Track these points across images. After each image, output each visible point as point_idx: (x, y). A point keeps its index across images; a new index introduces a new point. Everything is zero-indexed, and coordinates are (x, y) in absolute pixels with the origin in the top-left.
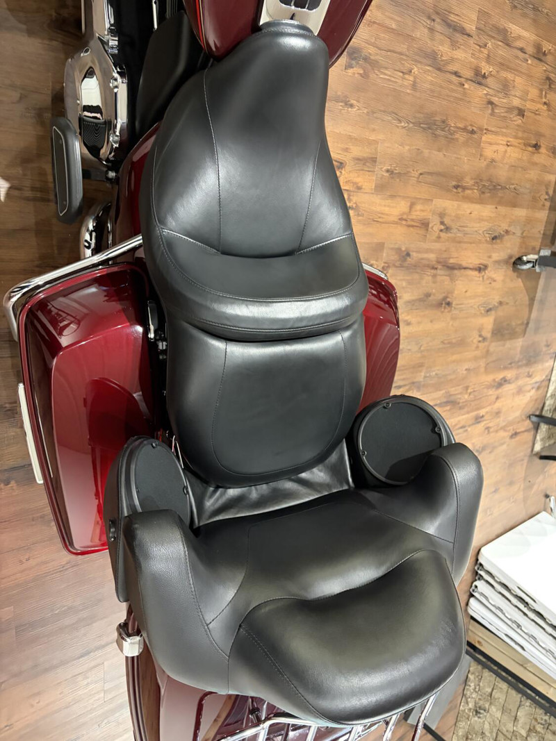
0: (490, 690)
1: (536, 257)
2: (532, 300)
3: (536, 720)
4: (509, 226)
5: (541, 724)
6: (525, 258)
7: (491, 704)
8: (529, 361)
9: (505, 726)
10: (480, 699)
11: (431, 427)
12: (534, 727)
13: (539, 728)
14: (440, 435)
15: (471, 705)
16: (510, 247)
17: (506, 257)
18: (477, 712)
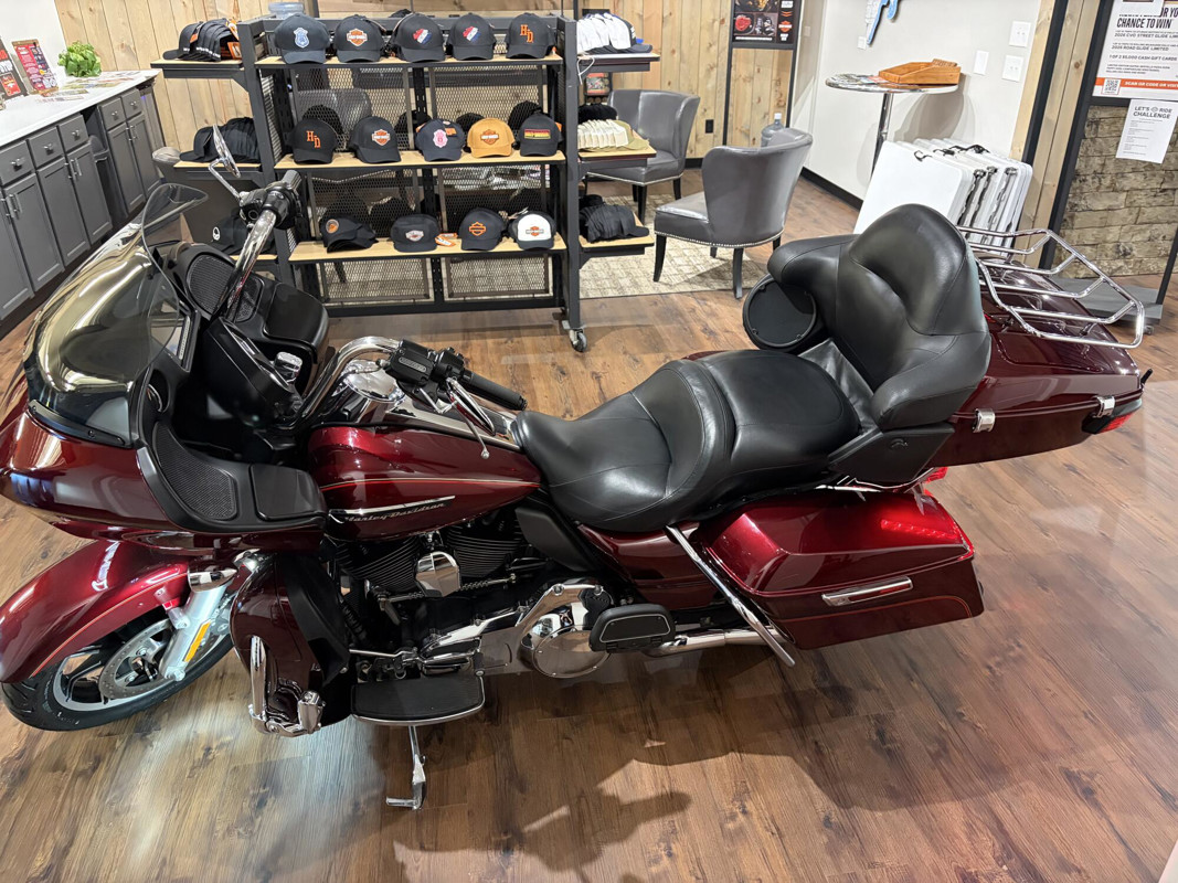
0: (1088, 248)
1: (571, 332)
2: (613, 328)
3: (1098, 188)
4: (547, 364)
5: (1100, 181)
6: (575, 343)
7: (1105, 242)
8: (677, 315)
9: (1125, 218)
10: (1106, 256)
11: (762, 294)
12: (1108, 187)
13: (1107, 182)
14: (766, 285)
15: (1120, 263)
16: (568, 358)
17: (578, 359)
18: (1125, 254)
